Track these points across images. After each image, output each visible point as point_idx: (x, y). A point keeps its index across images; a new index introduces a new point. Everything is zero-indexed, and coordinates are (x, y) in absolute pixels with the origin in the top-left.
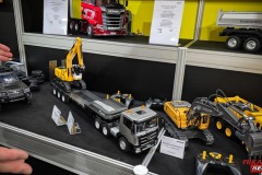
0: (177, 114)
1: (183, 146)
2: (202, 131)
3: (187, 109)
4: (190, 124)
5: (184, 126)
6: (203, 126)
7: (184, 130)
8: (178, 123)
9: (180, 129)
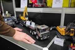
0: (61, 30)
1: (63, 41)
2: (71, 36)
3: (65, 28)
4: (66, 34)
5: (64, 34)
6: (72, 35)
7: (64, 36)
8: (61, 33)
9: (62, 35)
